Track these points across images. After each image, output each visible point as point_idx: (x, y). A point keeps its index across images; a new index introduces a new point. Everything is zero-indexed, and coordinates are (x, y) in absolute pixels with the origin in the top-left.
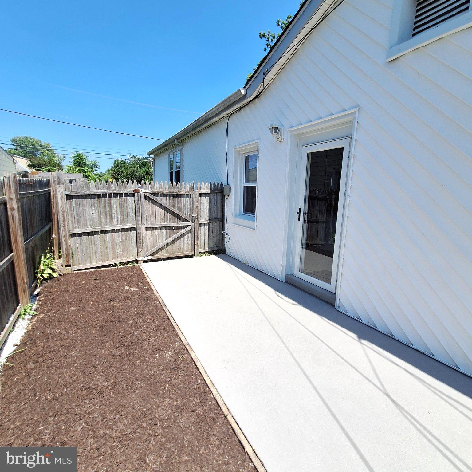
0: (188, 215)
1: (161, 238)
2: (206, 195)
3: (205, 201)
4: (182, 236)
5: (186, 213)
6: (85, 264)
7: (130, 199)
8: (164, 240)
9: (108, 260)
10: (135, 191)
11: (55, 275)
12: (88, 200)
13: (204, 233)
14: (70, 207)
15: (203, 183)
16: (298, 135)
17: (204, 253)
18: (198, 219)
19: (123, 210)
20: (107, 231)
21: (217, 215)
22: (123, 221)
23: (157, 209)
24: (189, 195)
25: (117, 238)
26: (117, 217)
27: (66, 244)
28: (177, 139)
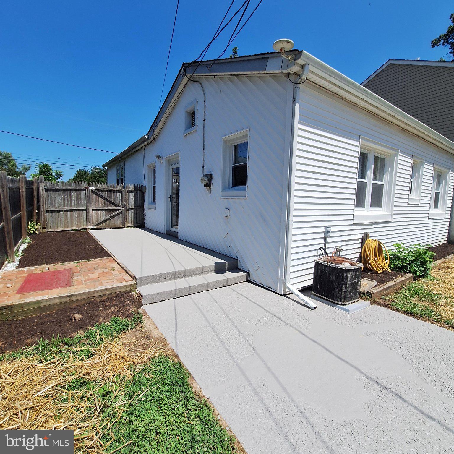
0: (120, 203)
1: (102, 216)
2: (132, 192)
3: (132, 195)
4: (116, 215)
5: (119, 202)
6: (54, 228)
7: (83, 192)
8: (104, 217)
9: (68, 227)
10: (86, 188)
11: (37, 232)
12: (57, 192)
13: (131, 215)
14: (47, 196)
15: (130, 185)
16: (169, 160)
17: (130, 227)
18: (126, 205)
19: (78, 198)
20: (68, 210)
21: (140, 204)
22: (78, 205)
23: (100, 199)
24: (120, 191)
25: (74, 215)
26: (75, 202)
27: (44, 215)
28: (120, 157)
